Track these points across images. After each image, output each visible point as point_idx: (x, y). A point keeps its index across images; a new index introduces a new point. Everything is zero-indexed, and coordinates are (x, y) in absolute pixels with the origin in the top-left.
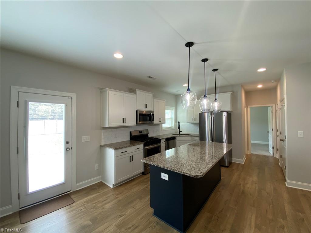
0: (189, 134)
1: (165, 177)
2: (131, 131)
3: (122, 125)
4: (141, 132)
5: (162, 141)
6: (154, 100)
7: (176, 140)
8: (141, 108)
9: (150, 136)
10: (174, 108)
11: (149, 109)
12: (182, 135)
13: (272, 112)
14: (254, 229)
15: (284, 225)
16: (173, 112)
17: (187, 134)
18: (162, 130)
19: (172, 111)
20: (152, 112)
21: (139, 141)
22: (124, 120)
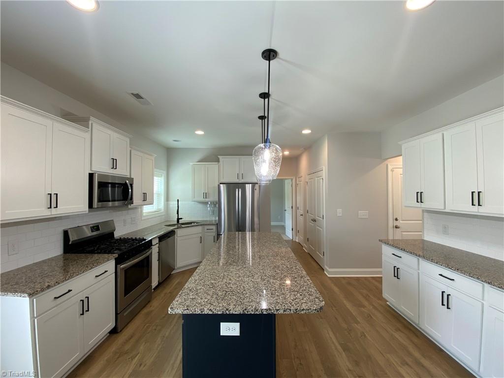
0: (194, 222)
1: (229, 329)
2: (65, 228)
3: (46, 213)
4: (95, 228)
5: (154, 242)
6: (133, 152)
7: (176, 235)
8: (102, 168)
9: (117, 234)
10: (165, 172)
11: (122, 171)
12: (183, 224)
13: (292, 186)
14: (344, 353)
15: (363, 332)
16: (163, 180)
17: (191, 223)
18: (143, 218)
19: (160, 178)
20: (128, 179)
21: (92, 252)
22: (53, 200)
